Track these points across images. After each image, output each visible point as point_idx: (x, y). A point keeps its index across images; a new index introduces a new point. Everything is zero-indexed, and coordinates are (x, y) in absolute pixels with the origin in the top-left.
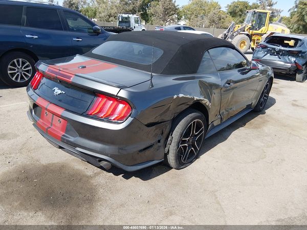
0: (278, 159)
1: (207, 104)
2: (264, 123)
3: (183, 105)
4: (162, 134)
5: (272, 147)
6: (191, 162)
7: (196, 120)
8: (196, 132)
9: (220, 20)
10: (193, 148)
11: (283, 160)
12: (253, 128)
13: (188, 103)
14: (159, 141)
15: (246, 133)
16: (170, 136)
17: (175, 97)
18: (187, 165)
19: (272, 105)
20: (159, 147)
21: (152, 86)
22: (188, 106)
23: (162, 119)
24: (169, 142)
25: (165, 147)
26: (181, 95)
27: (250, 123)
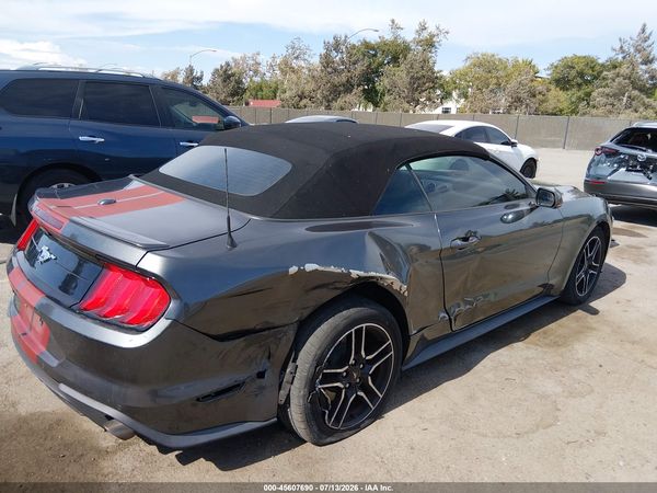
0: (589, 431)
1: (396, 286)
2: (581, 332)
3: (324, 290)
4: (269, 357)
5: (583, 397)
6: (358, 428)
7: (364, 325)
8: (367, 355)
9: (534, 96)
10: (361, 394)
11: (601, 433)
12: (546, 344)
13: (338, 285)
14: (261, 375)
15: (527, 359)
16: (291, 364)
17: (293, 270)
18: (345, 434)
19: (615, 286)
20: (262, 388)
21: (233, 244)
22: (339, 292)
23: (267, 322)
24: (287, 377)
25: (280, 389)
26: (310, 267)
27: (545, 333)
